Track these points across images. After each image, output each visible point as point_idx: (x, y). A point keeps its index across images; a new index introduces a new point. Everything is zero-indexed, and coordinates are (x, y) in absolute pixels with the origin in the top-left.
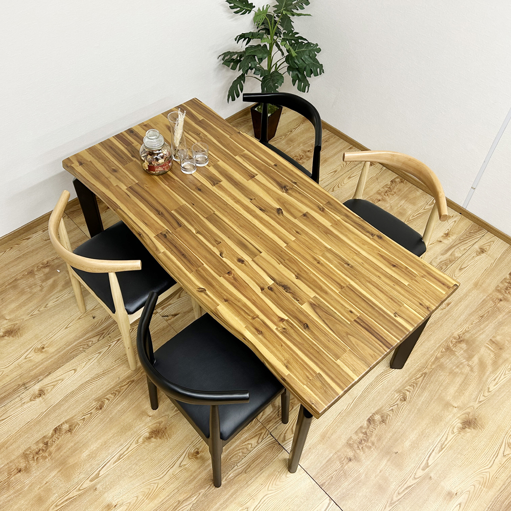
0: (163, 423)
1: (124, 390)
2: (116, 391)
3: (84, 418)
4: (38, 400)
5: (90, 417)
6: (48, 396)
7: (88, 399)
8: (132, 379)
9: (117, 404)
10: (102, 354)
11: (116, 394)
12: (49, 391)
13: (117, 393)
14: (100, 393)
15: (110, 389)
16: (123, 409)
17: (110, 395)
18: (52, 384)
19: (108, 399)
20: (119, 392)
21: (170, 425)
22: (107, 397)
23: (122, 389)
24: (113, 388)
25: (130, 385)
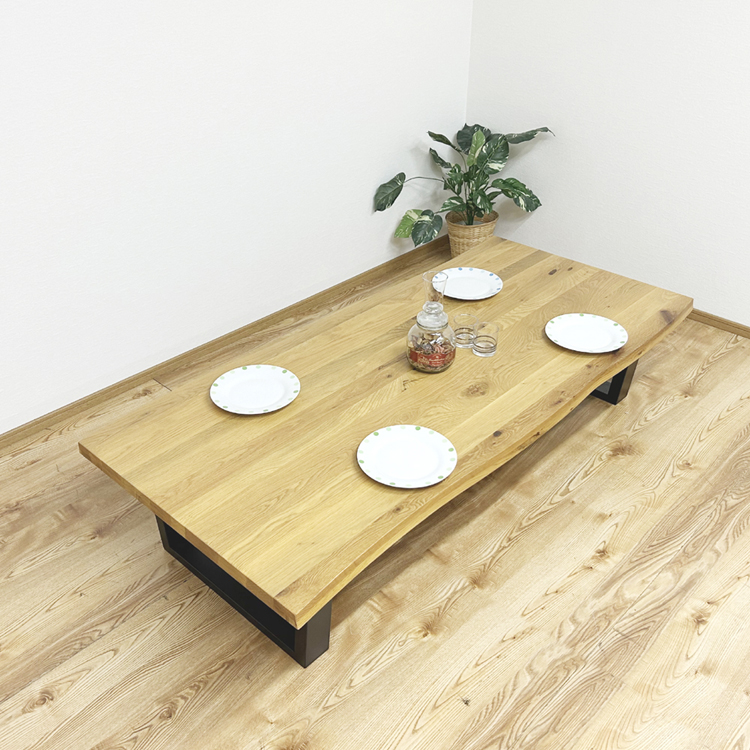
0: (301, 733)
1: (215, 678)
2: (200, 681)
3: (136, 738)
4: (38, 710)
5: (149, 734)
6: (59, 701)
7: (145, 699)
8: (230, 658)
9: (203, 705)
10: (166, 620)
11: (199, 687)
12: (62, 691)
13: (202, 685)
14: (166, 688)
15: (189, 679)
16: (216, 713)
17: (188, 690)
18: (68, 679)
19: (183, 697)
20: (206, 683)
21: (314, 736)
22: (182, 693)
23: (211, 678)
24: (193, 676)
25: (227, 668)
